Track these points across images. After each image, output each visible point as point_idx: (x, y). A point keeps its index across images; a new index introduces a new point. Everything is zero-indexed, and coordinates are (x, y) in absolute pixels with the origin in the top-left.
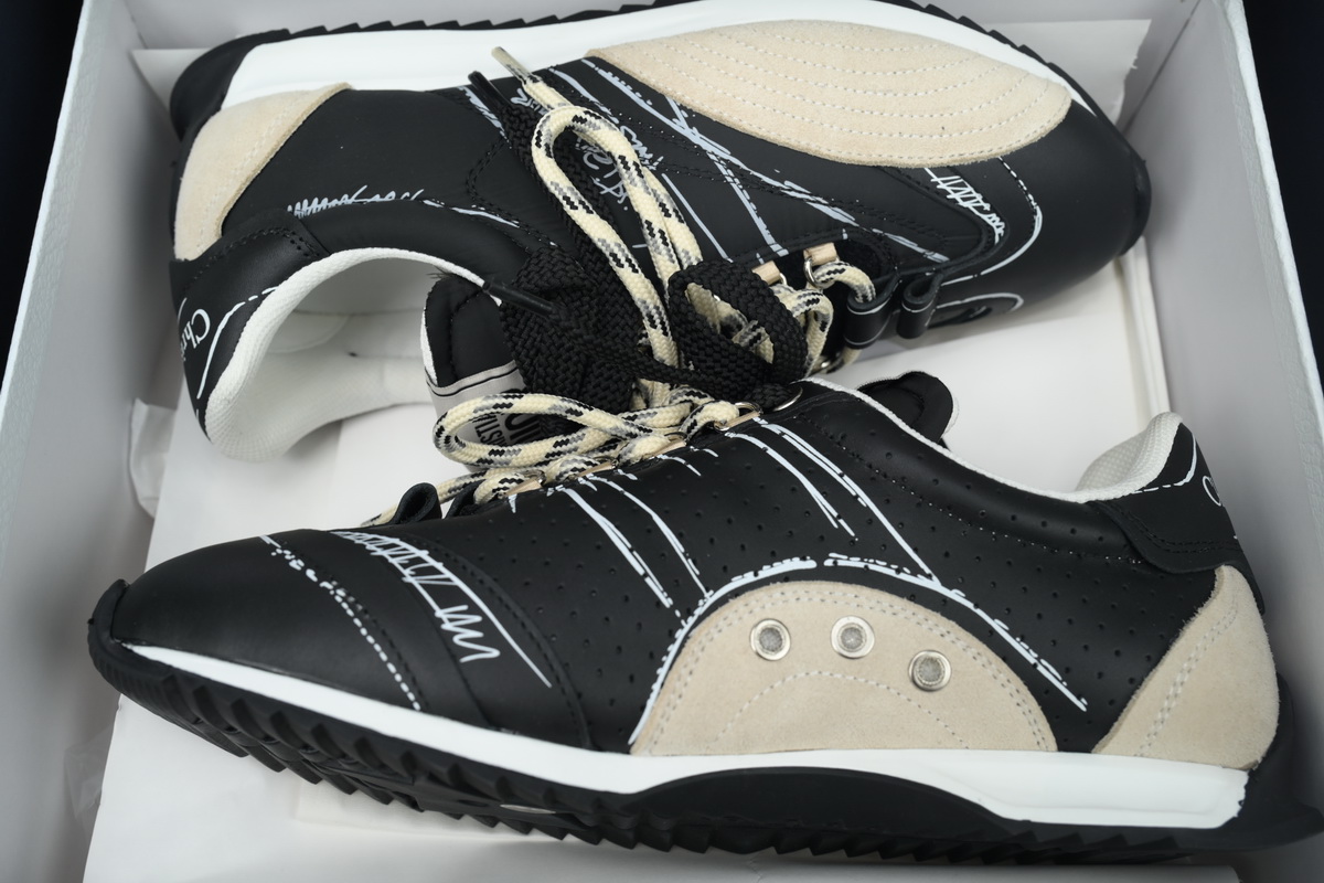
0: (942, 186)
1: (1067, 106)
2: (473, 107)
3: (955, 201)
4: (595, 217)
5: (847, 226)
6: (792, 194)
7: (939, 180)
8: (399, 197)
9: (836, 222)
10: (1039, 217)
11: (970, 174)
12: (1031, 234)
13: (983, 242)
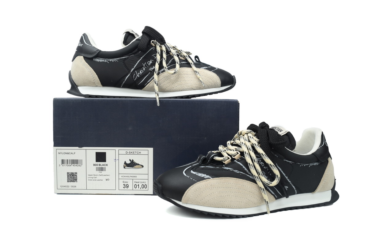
0: (208, 176)
1: (182, 200)
2: (294, 185)
3: (204, 174)
5: (224, 167)
6: (237, 171)
8: (304, 165)
9: (227, 167)
10: (185, 174)
11: (203, 179)
12: (185, 172)
13: (194, 170)
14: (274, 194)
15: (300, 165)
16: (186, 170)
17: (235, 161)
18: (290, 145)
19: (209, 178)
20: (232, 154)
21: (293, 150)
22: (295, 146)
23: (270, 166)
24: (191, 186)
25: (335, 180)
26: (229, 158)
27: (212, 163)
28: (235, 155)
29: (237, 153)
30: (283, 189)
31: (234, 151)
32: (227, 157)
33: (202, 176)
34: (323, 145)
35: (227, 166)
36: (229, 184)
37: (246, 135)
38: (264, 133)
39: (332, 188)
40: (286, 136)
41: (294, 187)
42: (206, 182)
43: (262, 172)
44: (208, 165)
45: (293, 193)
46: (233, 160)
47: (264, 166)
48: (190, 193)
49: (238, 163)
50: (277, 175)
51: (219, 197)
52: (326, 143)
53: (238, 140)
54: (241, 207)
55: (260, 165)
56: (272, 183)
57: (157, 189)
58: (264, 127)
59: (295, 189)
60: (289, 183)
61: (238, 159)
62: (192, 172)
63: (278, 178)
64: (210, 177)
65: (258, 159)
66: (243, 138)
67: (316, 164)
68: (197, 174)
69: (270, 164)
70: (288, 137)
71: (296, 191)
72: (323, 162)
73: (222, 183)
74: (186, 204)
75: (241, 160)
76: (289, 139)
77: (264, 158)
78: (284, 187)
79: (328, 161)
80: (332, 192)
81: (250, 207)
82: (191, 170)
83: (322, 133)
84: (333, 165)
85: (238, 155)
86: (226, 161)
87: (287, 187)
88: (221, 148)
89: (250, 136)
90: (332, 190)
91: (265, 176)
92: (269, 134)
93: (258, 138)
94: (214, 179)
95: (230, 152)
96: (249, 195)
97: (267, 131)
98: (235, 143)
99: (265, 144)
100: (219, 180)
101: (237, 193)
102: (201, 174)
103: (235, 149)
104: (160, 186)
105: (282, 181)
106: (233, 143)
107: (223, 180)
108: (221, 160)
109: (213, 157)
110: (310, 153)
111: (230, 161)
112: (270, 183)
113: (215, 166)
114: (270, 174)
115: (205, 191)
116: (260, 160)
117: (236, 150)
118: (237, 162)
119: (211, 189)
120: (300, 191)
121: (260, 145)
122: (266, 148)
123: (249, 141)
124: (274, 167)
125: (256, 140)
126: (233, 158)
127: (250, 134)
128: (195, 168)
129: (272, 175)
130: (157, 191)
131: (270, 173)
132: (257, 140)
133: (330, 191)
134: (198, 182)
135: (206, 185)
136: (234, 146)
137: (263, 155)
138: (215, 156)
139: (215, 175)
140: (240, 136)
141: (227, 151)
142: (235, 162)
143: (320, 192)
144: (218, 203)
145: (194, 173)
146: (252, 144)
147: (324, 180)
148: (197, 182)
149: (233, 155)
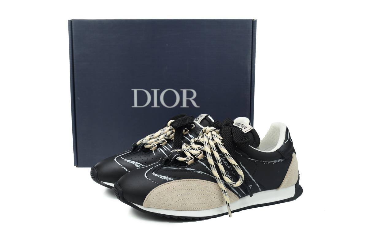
0: (170, 178)
1: (143, 205)
2: (258, 184)
3: (166, 176)
4: (233, 164)
5: (187, 168)
6: (200, 171)
7: (171, 179)
8: (268, 162)
9: (190, 168)
10: (146, 177)
11: (165, 181)
12: (146, 175)
13: (156, 171)
14: (238, 193)
15: (264, 162)
16: (148, 172)
17: (198, 161)
18: (255, 142)
19: (171, 181)
20: (195, 154)
21: (258, 148)
22: (260, 143)
23: (234, 166)
24: (153, 190)
25: (299, 174)
26: (192, 159)
27: (175, 164)
28: (198, 154)
29: (200, 153)
30: (247, 188)
31: (197, 150)
32: (190, 157)
33: (164, 179)
34: (287, 141)
35: (190, 166)
36: (192, 185)
37: (210, 133)
38: (228, 131)
39: (295, 183)
40: (250, 133)
41: (258, 185)
42: (168, 185)
43: (226, 172)
44: (170, 166)
45: (257, 191)
46: (196, 159)
47: (227, 166)
48: (152, 196)
49: (202, 163)
50: (241, 176)
51: (182, 200)
52: (291, 138)
53: (202, 138)
54: (204, 209)
55: (224, 165)
56: (236, 183)
57: (117, 193)
58: (228, 124)
59: (259, 187)
60: (253, 181)
61: (202, 159)
62: (154, 174)
63: (242, 178)
64: (172, 179)
65: (222, 158)
66: (206, 136)
67: (280, 161)
68: (159, 177)
69: (234, 165)
70: (253, 134)
71: (260, 189)
72: (287, 158)
73: (184, 186)
74: (147, 208)
75: (204, 160)
76: (253, 136)
77: (228, 158)
78: (248, 185)
79: (292, 157)
80: (296, 187)
81: (214, 208)
82: (153, 171)
83: (287, 128)
84: (297, 160)
85: (201, 154)
86: (189, 162)
87: (251, 186)
88: (184, 147)
89: (214, 135)
90: (296, 185)
91: (229, 176)
92: (233, 133)
93: (222, 136)
94: (176, 181)
95: (193, 152)
96: (212, 197)
97: (231, 129)
98: (199, 140)
99: (229, 143)
100: (181, 182)
101: (200, 194)
102: (163, 176)
103: (199, 148)
104: (121, 190)
105: (247, 180)
106: (197, 140)
107: (186, 181)
108: (184, 161)
109: (176, 157)
110: (274, 150)
111: (193, 162)
112: (234, 184)
113: (177, 166)
114: (234, 174)
115: (167, 194)
116: (224, 160)
117: (199, 150)
118: (200, 162)
119: (173, 192)
120: (264, 189)
121: (223, 143)
122: (230, 147)
123: (213, 140)
124: (238, 167)
125: (219, 139)
126: (196, 158)
127: (214, 132)
128: (157, 169)
129: (236, 174)
130: (118, 195)
131: (234, 172)
132: (221, 138)
133: (294, 186)
134: (160, 185)
135: (168, 188)
136: (197, 145)
137: (227, 155)
138: (178, 156)
139: (177, 177)
140: (204, 133)
141: (190, 150)
142: (198, 163)
143: (284, 188)
144: (180, 206)
145: (156, 175)
146: (216, 143)
147: (288, 177)
148: (158, 185)
149: (197, 155)
